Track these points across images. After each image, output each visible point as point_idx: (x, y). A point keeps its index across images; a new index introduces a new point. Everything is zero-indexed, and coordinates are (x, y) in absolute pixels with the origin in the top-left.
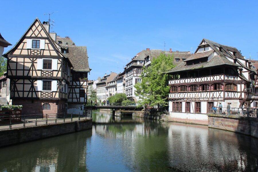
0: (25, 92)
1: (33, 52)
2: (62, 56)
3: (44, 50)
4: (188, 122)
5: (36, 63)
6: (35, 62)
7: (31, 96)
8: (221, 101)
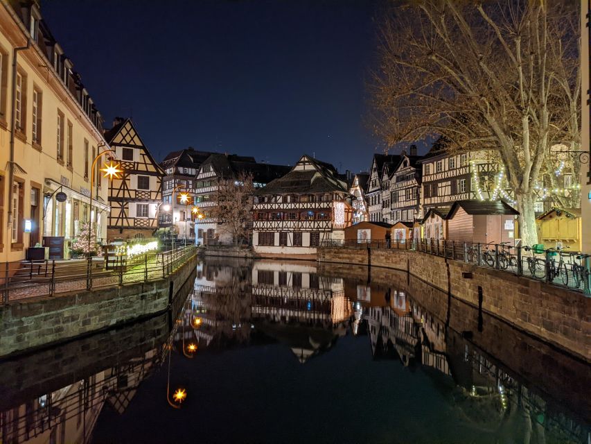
0: (112, 219)
1: (124, 165)
2: (162, 173)
3: (138, 163)
4: (283, 257)
5: (129, 180)
6: (127, 178)
7: (121, 225)
8: (329, 231)
